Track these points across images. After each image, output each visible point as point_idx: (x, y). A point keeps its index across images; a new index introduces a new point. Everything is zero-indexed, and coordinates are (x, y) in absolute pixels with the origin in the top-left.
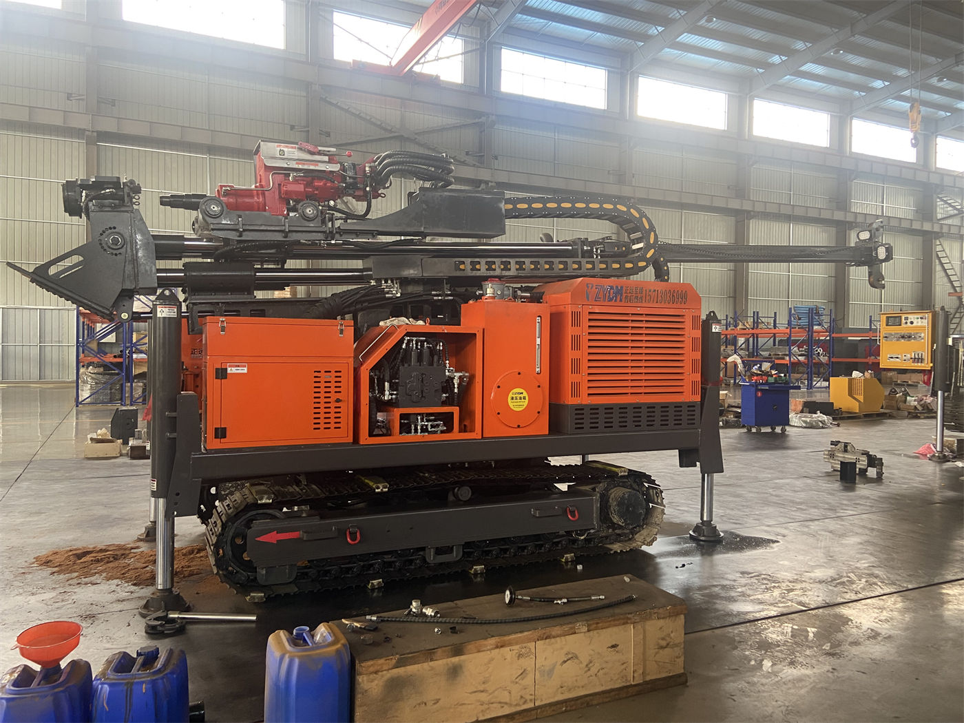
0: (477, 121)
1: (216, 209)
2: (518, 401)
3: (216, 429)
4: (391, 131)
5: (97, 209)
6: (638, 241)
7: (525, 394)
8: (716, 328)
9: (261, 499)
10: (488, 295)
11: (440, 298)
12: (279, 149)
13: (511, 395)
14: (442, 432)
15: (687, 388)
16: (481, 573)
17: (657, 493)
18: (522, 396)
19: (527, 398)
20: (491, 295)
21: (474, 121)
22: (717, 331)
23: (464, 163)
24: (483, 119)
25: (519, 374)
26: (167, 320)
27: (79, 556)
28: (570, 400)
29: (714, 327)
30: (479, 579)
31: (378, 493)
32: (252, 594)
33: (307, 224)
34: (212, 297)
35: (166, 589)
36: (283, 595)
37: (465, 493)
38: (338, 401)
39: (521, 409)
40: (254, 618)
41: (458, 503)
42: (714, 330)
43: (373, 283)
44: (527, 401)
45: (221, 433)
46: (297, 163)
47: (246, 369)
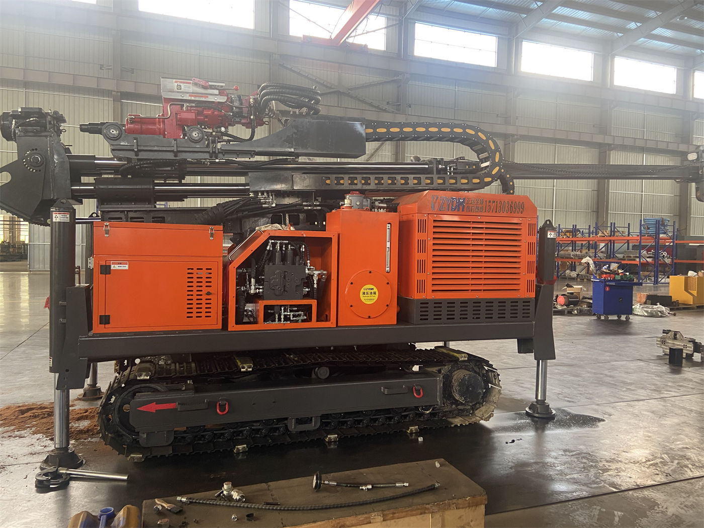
0: (395, 78)
1: (115, 132)
2: (369, 295)
3: (101, 317)
4: (331, 88)
5: (22, 134)
6: (486, 160)
7: (375, 290)
8: (550, 234)
9: (141, 376)
10: (346, 205)
11: (310, 208)
12: (176, 84)
13: (362, 290)
14: (303, 321)
15: (523, 286)
16: (335, 442)
17: (494, 376)
18: (372, 291)
19: (377, 293)
20: (348, 205)
21: (393, 79)
22: (552, 237)
23: (385, 111)
24: (400, 77)
25: (370, 272)
26: (62, 224)
27: (23, 412)
28: (416, 296)
29: (549, 233)
30: (332, 447)
31: (244, 372)
32: (132, 455)
33: (193, 145)
34: (118, 206)
35: (62, 448)
36: (159, 456)
37: (324, 372)
38: (208, 294)
39: (372, 302)
40: (126, 478)
41: (319, 381)
42: (549, 236)
43: (252, 195)
44: (377, 295)
45: (105, 320)
46: (190, 96)
47: (127, 266)
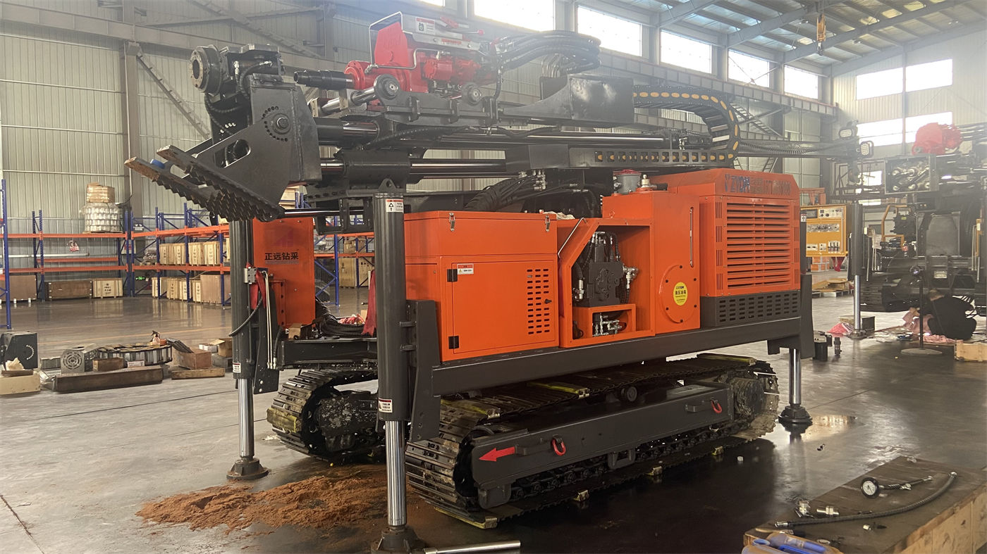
0: (315, 8)
1: (394, 89)
2: (681, 295)
3: (451, 338)
4: (218, 14)
5: (258, 84)
6: (721, 133)
7: (685, 288)
9: (491, 414)
10: (643, 187)
12: (418, 23)
13: (675, 290)
14: (619, 331)
15: (791, 278)
16: (660, 475)
17: (769, 380)
18: (683, 290)
20: (647, 186)
21: (311, 9)
23: (301, 53)
24: (321, 7)
25: (681, 267)
28: (716, 293)
29: (802, 217)
30: (658, 481)
31: (582, 399)
32: (487, 520)
33: (471, 108)
35: (402, 525)
36: (511, 517)
37: (632, 394)
38: (547, 302)
39: (683, 303)
40: (518, 544)
42: (802, 221)
43: (523, 175)
44: (686, 295)
45: (454, 343)
46: (443, 41)
47: (472, 269)
